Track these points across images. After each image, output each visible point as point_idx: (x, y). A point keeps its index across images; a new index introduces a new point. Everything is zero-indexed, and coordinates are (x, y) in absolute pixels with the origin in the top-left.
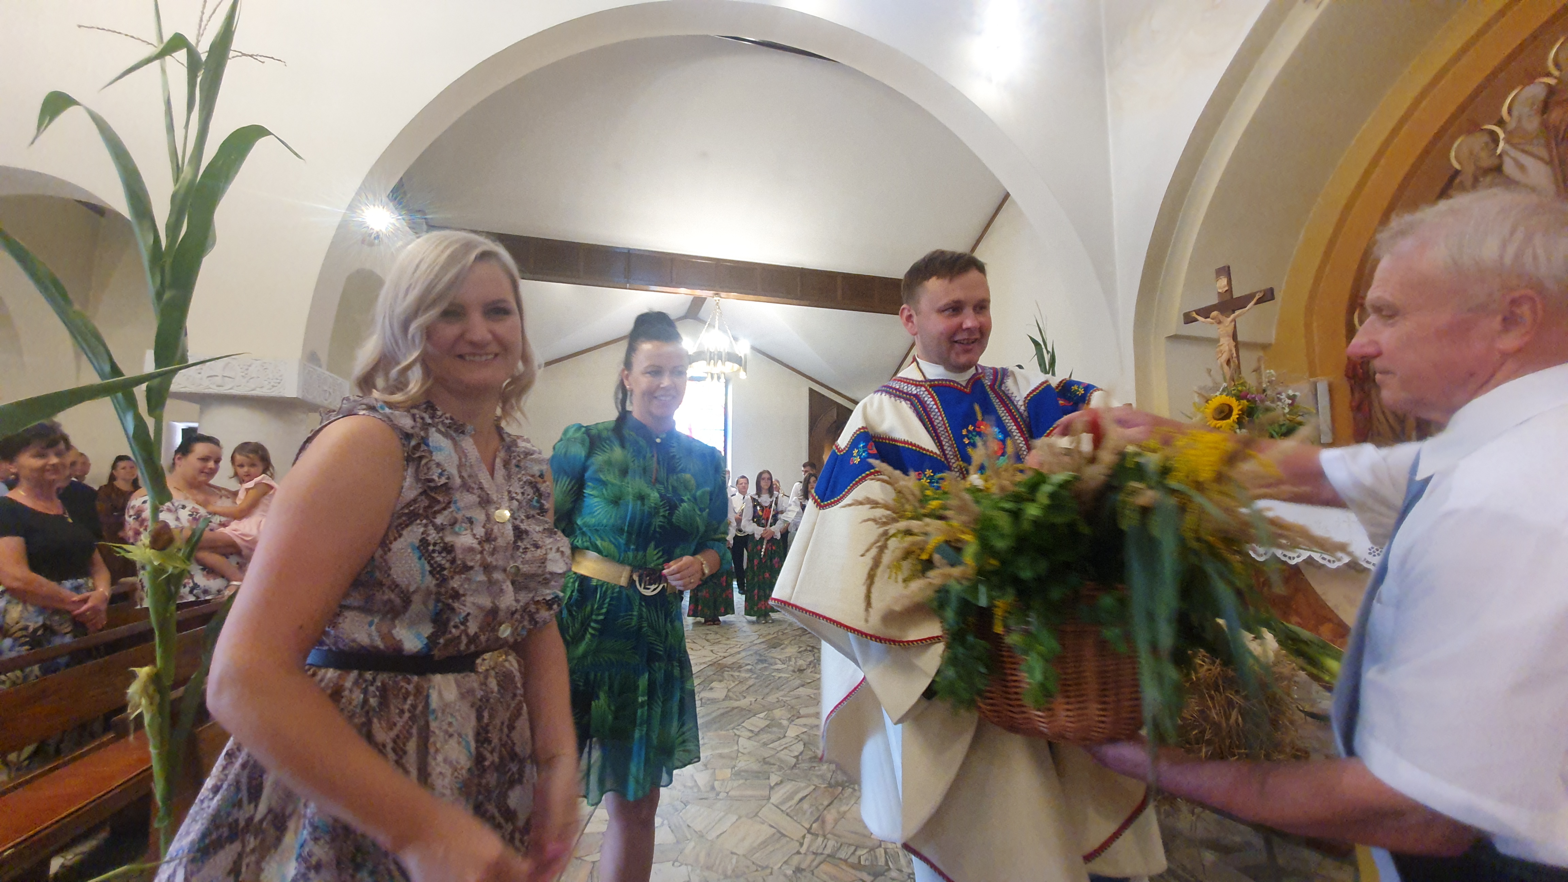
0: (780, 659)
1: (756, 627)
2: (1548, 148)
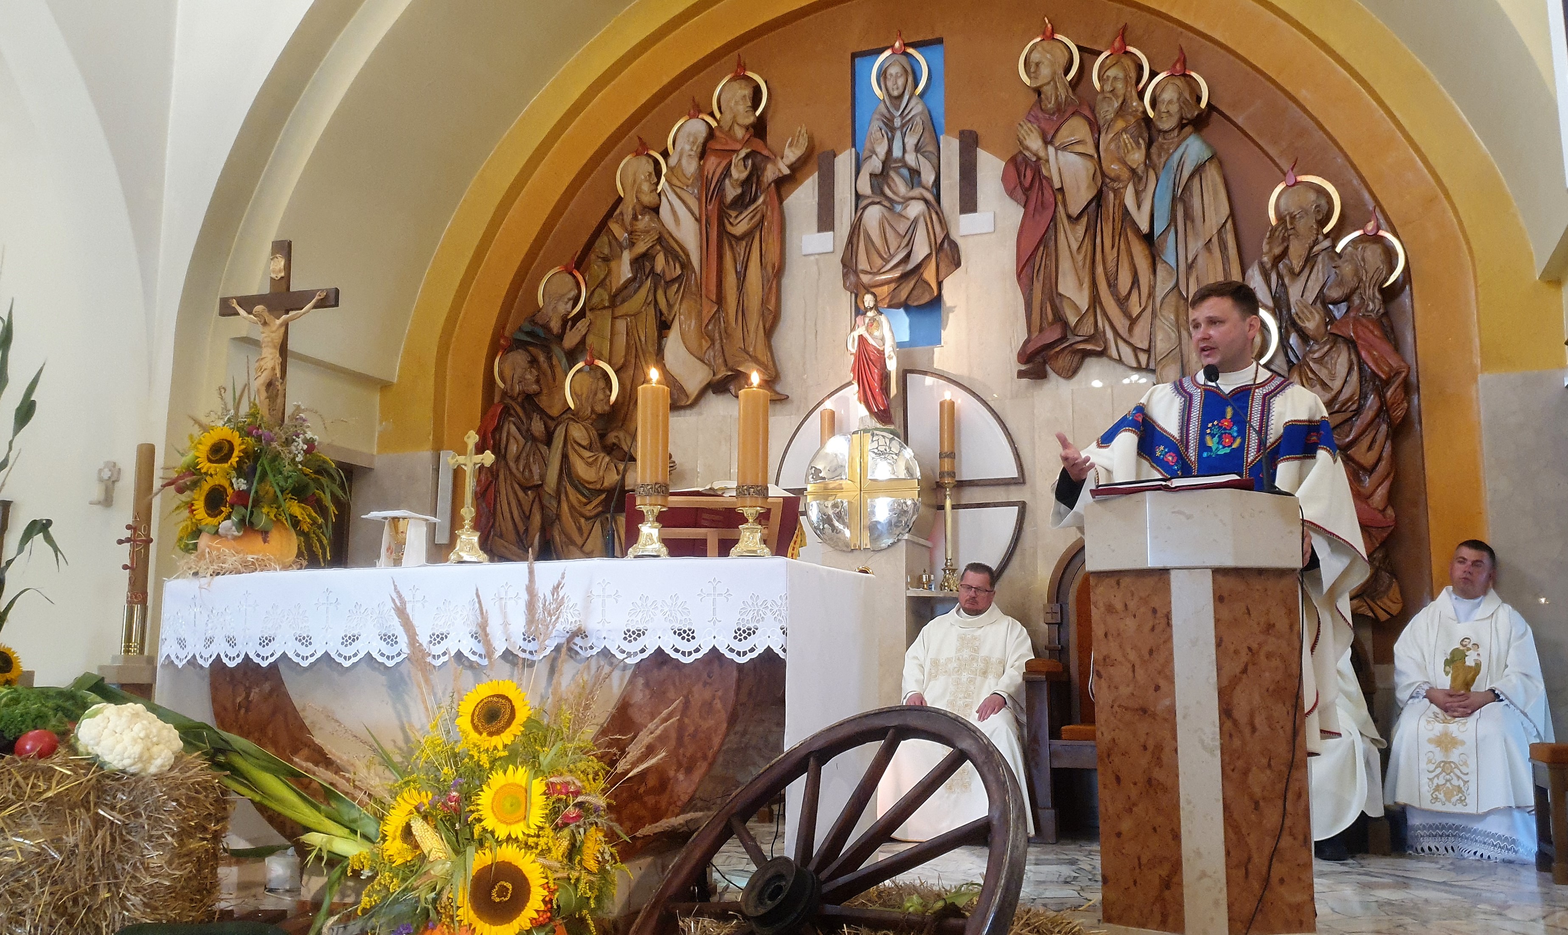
2: (699, 200)
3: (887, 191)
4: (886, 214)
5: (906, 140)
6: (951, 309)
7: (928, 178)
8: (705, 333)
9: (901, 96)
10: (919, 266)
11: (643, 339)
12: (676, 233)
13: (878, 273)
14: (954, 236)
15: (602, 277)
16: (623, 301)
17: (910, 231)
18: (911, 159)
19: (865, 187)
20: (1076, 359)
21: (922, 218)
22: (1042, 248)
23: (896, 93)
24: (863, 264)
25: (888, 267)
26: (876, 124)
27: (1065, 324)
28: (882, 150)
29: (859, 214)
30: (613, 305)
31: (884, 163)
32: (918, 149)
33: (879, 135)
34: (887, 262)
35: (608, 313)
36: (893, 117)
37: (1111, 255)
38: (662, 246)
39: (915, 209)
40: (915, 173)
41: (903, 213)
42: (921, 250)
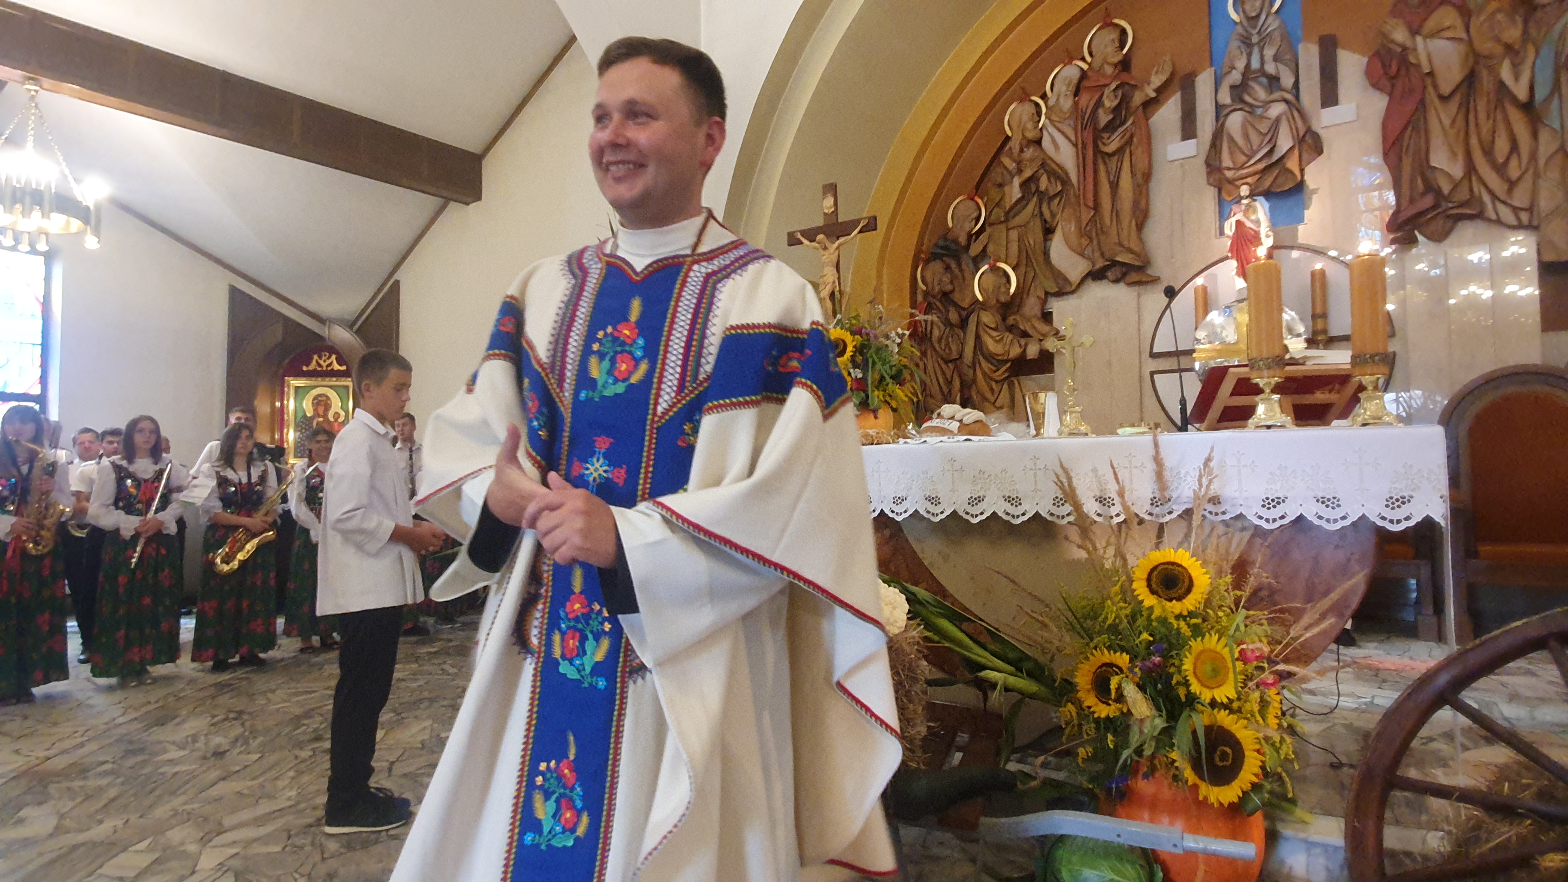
0: (174, 743)
1: (119, 695)
2: (1075, 130)
3: (1247, 98)
4: (1249, 118)
5: (1265, 52)
6: (1315, 191)
7: (1287, 81)
8: (1083, 233)
9: (1258, 16)
10: (1283, 157)
11: (1032, 242)
12: (1057, 159)
13: (1242, 167)
14: (1316, 127)
15: (997, 200)
16: (1014, 217)
17: (1273, 129)
18: (1270, 68)
19: (1225, 98)
20: (1449, 224)
21: (1284, 118)
22: (1410, 128)
23: (1254, 14)
24: (1227, 162)
25: (1252, 162)
26: (1235, 44)
27: (1438, 192)
28: (1241, 65)
29: (1220, 122)
30: (1006, 220)
31: (1244, 75)
32: (1276, 58)
33: (1237, 52)
34: (1250, 158)
35: (1003, 227)
36: (1251, 35)
37: (1485, 127)
38: (1045, 170)
39: (1277, 110)
40: (1273, 81)
41: (1265, 114)
42: (1285, 142)
